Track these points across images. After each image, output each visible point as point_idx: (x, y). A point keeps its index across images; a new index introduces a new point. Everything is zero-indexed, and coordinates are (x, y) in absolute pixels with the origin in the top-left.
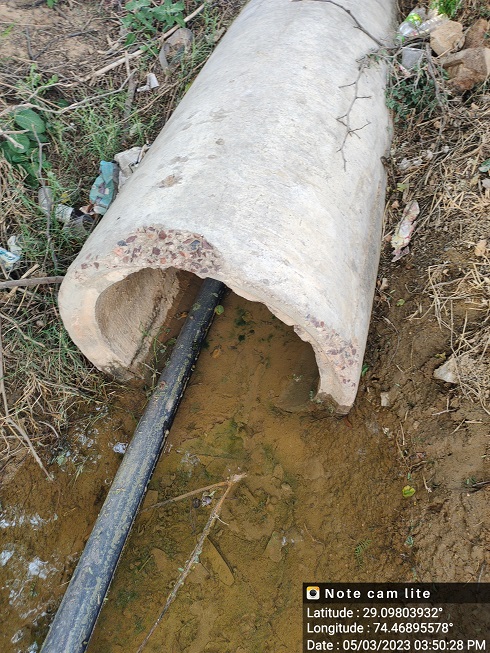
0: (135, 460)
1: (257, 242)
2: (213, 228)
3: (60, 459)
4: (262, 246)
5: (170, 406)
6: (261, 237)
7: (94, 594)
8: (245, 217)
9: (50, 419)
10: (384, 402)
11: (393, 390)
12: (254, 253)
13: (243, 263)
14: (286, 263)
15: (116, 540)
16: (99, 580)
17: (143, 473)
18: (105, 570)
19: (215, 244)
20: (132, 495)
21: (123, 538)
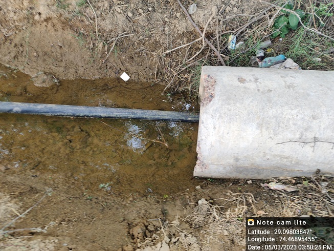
0: (168, 114)
1: (218, 115)
2: (219, 100)
3: (169, 94)
4: (217, 118)
5: (189, 119)
6: (220, 116)
7: (130, 116)
8: (228, 109)
9: (180, 86)
10: (197, 187)
11: (202, 190)
12: (212, 116)
13: (206, 113)
14: (215, 128)
15: (145, 116)
16: (134, 116)
17: (165, 118)
18: (137, 116)
19: (212, 102)
20: (158, 116)
21: (146, 118)
